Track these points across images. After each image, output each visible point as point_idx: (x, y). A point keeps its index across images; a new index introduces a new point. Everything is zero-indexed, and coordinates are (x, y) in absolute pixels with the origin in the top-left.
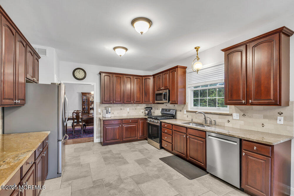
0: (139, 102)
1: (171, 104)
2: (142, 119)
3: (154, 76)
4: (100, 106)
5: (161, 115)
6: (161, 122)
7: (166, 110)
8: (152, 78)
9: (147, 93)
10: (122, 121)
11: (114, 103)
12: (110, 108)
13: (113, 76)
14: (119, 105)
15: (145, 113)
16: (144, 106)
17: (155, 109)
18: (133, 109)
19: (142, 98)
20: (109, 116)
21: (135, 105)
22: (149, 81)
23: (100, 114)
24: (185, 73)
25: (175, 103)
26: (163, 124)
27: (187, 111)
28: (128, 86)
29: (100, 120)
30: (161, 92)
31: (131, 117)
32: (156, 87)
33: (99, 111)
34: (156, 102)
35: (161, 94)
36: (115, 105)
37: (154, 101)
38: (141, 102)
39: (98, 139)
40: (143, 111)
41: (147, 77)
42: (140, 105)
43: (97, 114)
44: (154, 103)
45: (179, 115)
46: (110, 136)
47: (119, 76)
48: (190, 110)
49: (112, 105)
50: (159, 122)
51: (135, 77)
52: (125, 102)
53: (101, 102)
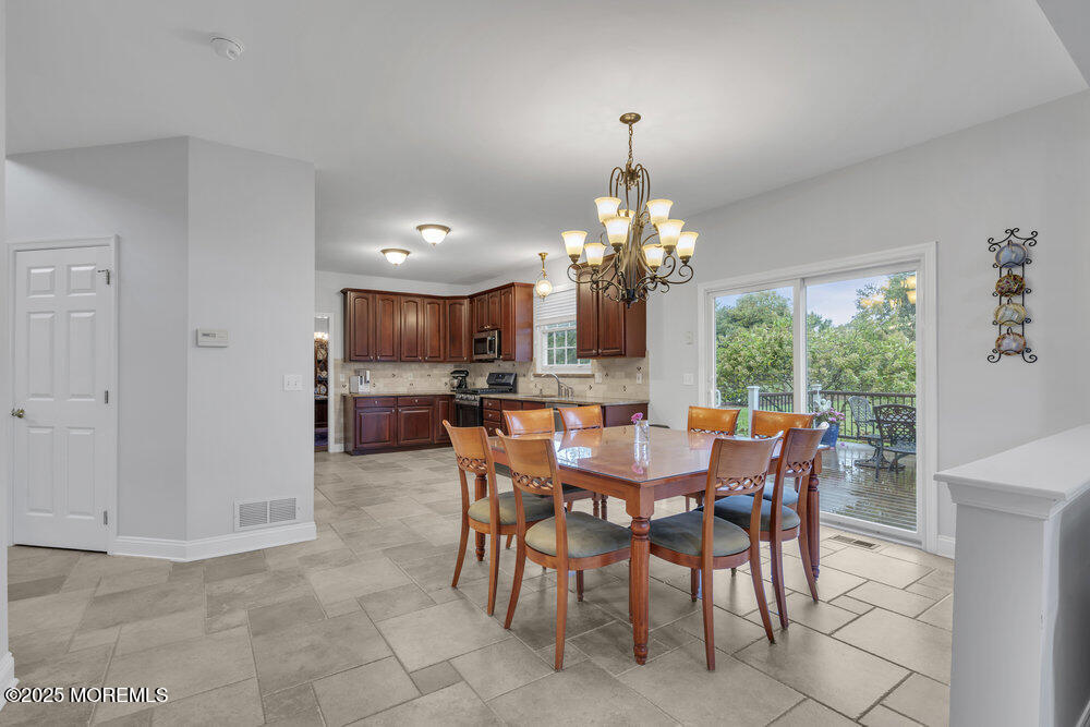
0: (436, 359)
1: (504, 360)
2: (443, 397)
3: (471, 297)
4: (343, 367)
5: (487, 386)
6: (482, 399)
7: (498, 375)
8: (466, 302)
9: (455, 337)
10: (395, 401)
11: (377, 361)
12: (368, 372)
13: (374, 298)
14: (387, 365)
15: (452, 385)
16: (450, 368)
17: (477, 376)
18: (422, 376)
19: (445, 349)
20: (364, 390)
21: (427, 365)
22: (461, 310)
23: (344, 386)
24: (530, 296)
25: (510, 358)
26: (486, 402)
27: (537, 376)
28: (411, 319)
29: (344, 398)
30: (483, 335)
31: (417, 393)
32: (474, 325)
33: (342, 379)
34: (475, 357)
35: (484, 340)
36: (379, 366)
37: (471, 356)
38: (442, 358)
39: (338, 445)
40: (447, 380)
41: (455, 300)
42: (440, 365)
43: (336, 386)
44: (472, 362)
45: (522, 383)
46: (370, 432)
47: (389, 297)
48: (539, 372)
49: (371, 365)
50: (478, 397)
51: (426, 300)
52: (403, 358)
53: (348, 356)
